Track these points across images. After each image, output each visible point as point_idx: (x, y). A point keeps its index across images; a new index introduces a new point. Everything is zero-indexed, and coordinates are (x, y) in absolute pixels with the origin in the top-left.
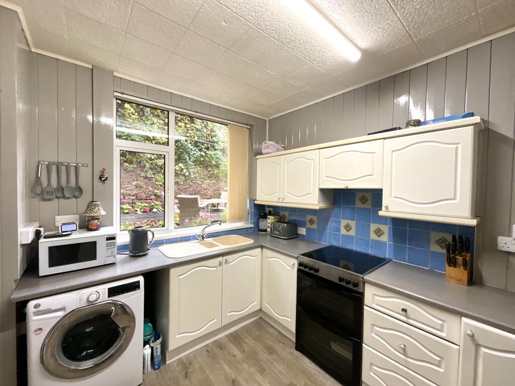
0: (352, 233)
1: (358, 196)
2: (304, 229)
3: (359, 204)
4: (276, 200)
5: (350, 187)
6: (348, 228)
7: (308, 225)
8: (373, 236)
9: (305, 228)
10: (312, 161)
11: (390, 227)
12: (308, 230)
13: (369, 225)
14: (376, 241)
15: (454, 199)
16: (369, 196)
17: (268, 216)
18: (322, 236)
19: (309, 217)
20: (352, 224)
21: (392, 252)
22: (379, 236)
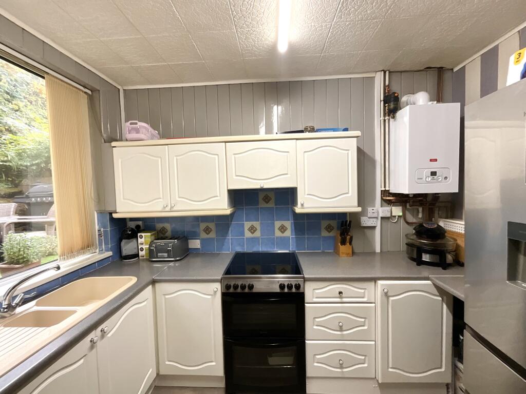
0: (258, 234)
1: (261, 196)
2: (198, 242)
3: (262, 204)
4: (160, 209)
5: (266, 186)
6: (253, 230)
7: (204, 235)
8: (278, 233)
9: (199, 239)
10: (216, 156)
11: (291, 223)
12: (203, 242)
13: (274, 223)
14: (281, 237)
15: (348, 193)
16: (272, 195)
17: (139, 234)
18: (223, 245)
19: (203, 226)
20: (257, 224)
21: (295, 244)
22: (283, 232)
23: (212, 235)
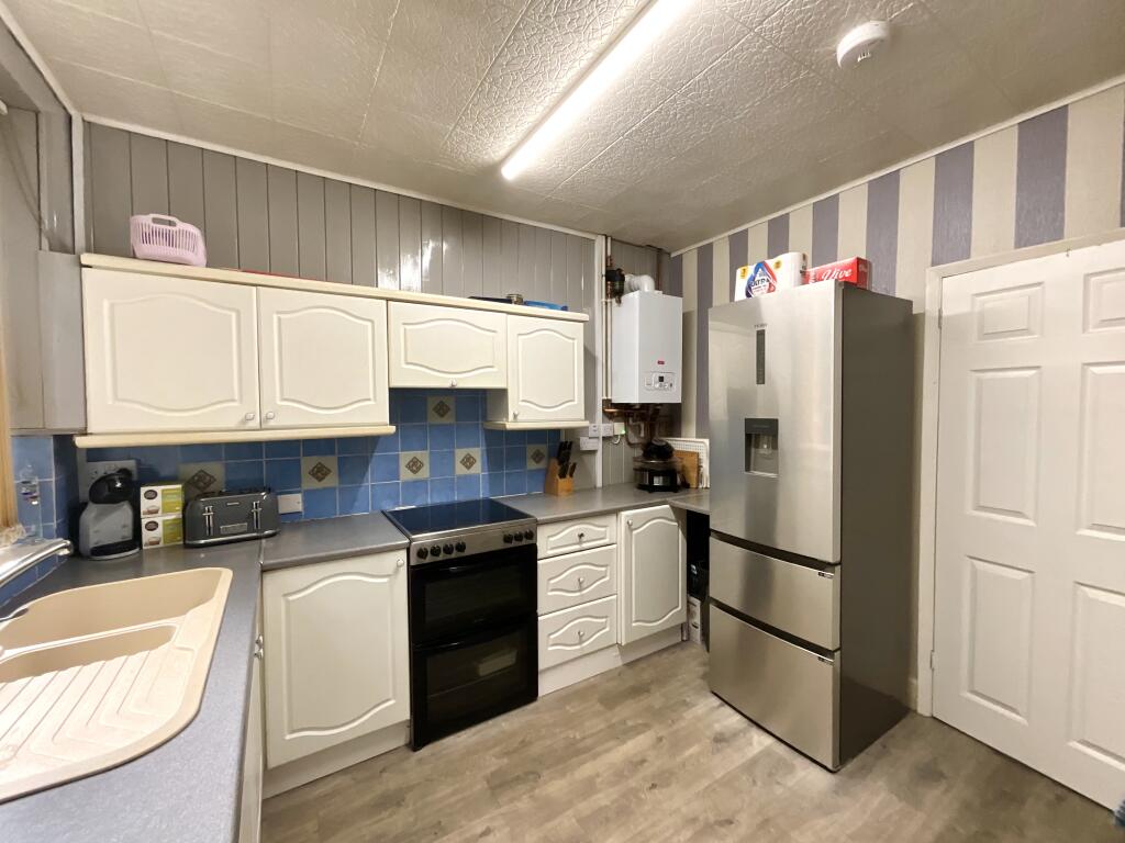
0: (424, 473)
1: (432, 403)
2: (299, 497)
3: (434, 419)
5: (461, 385)
6: (415, 466)
7: (309, 483)
8: (460, 470)
9: (299, 492)
10: (369, 324)
11: (482, 451)
12: (309, 497)
13: (453, 453)
14: (466, 477)
15: (573, 400)
16: (450, 402)
18: (354, 500)
20: (423, 456)
21: (488, 486)
22: (468, 468)
23: (331, 481)
